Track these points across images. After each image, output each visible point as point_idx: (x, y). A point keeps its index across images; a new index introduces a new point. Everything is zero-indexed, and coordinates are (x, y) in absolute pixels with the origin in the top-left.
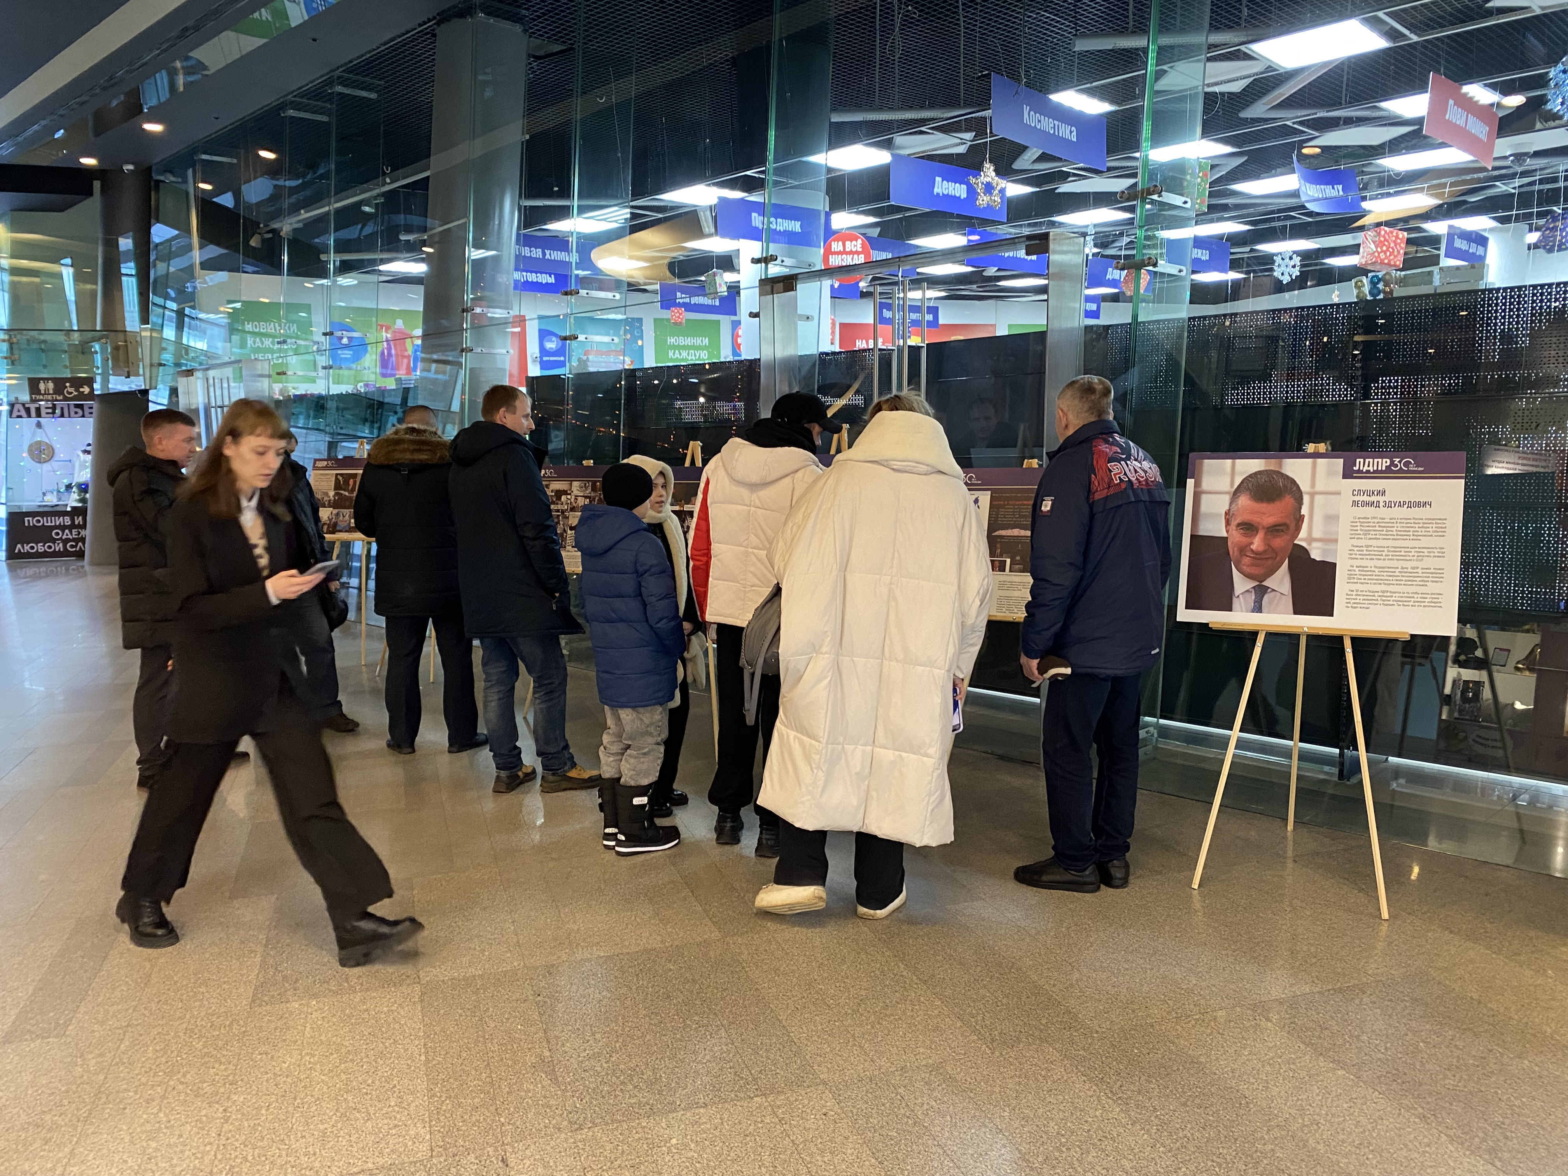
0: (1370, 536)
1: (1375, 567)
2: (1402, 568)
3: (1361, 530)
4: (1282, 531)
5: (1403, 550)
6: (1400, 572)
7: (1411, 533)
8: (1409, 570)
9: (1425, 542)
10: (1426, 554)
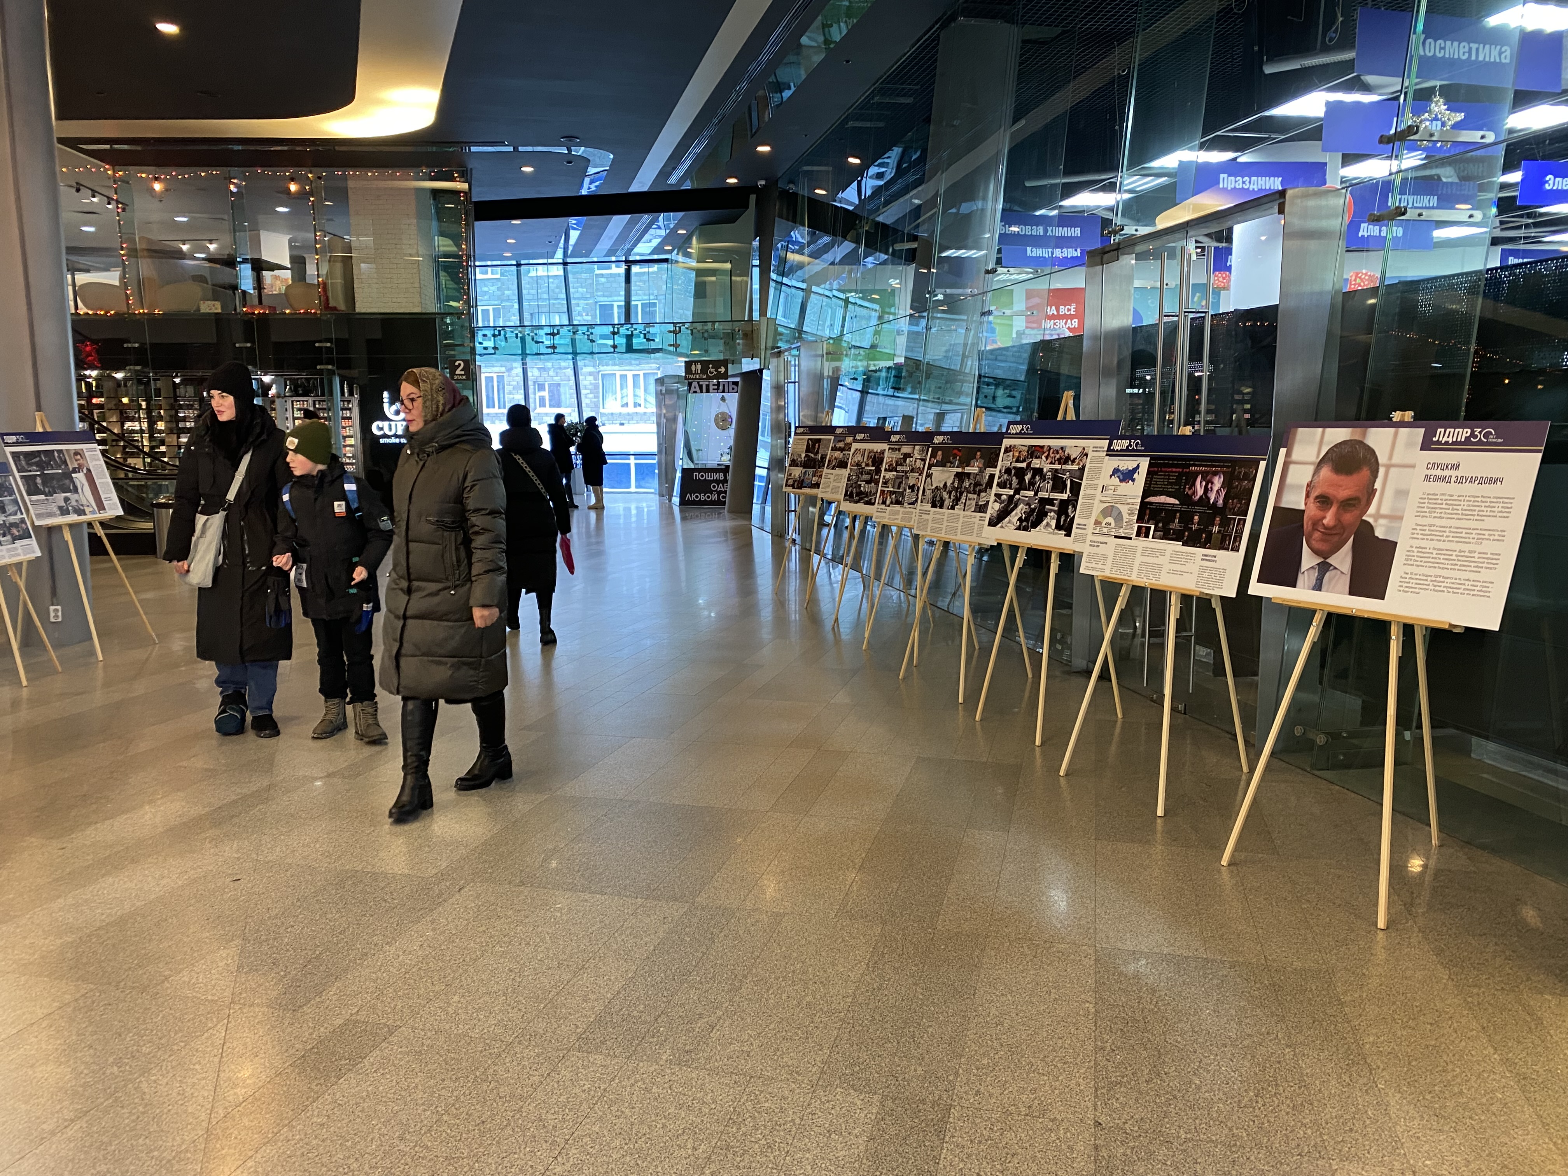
0: (1435, 515)
1: (1434, 549)
2: (1460, 551)
3: (1428, 508)
4: (1354, 506)
5: (1464, 531)
6: (1457, 556)
7: (1476, 513)
8: (1467, 554)
9: (1489, 523)
10: (1487, 537)
